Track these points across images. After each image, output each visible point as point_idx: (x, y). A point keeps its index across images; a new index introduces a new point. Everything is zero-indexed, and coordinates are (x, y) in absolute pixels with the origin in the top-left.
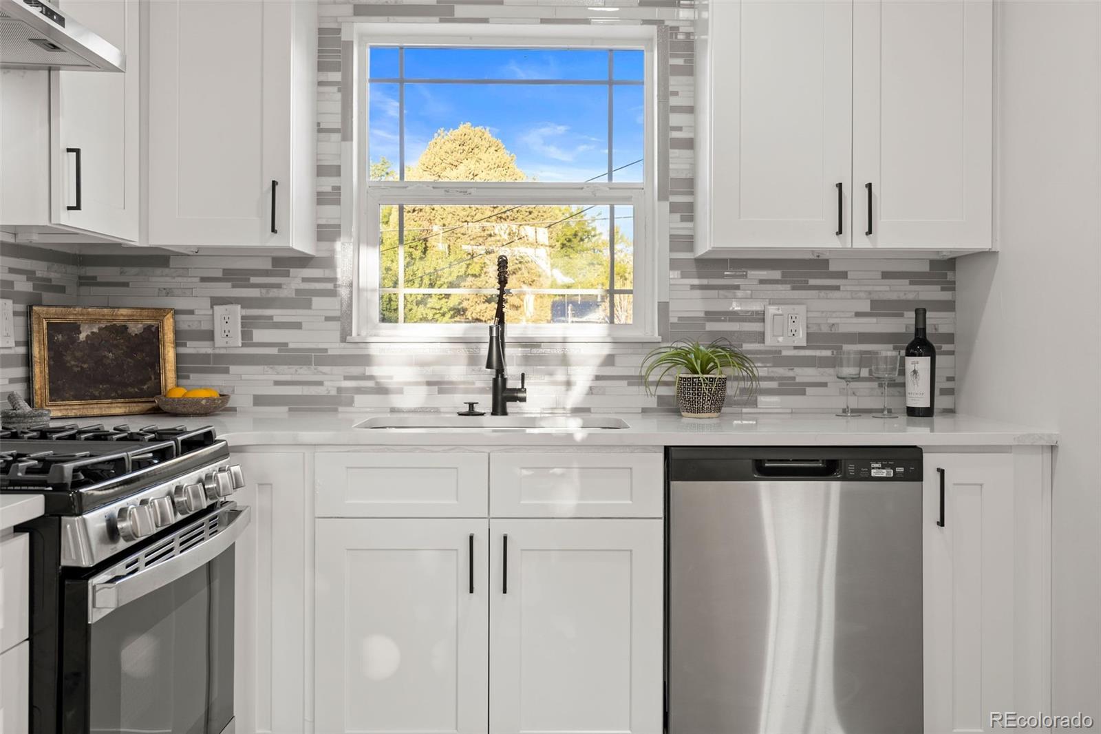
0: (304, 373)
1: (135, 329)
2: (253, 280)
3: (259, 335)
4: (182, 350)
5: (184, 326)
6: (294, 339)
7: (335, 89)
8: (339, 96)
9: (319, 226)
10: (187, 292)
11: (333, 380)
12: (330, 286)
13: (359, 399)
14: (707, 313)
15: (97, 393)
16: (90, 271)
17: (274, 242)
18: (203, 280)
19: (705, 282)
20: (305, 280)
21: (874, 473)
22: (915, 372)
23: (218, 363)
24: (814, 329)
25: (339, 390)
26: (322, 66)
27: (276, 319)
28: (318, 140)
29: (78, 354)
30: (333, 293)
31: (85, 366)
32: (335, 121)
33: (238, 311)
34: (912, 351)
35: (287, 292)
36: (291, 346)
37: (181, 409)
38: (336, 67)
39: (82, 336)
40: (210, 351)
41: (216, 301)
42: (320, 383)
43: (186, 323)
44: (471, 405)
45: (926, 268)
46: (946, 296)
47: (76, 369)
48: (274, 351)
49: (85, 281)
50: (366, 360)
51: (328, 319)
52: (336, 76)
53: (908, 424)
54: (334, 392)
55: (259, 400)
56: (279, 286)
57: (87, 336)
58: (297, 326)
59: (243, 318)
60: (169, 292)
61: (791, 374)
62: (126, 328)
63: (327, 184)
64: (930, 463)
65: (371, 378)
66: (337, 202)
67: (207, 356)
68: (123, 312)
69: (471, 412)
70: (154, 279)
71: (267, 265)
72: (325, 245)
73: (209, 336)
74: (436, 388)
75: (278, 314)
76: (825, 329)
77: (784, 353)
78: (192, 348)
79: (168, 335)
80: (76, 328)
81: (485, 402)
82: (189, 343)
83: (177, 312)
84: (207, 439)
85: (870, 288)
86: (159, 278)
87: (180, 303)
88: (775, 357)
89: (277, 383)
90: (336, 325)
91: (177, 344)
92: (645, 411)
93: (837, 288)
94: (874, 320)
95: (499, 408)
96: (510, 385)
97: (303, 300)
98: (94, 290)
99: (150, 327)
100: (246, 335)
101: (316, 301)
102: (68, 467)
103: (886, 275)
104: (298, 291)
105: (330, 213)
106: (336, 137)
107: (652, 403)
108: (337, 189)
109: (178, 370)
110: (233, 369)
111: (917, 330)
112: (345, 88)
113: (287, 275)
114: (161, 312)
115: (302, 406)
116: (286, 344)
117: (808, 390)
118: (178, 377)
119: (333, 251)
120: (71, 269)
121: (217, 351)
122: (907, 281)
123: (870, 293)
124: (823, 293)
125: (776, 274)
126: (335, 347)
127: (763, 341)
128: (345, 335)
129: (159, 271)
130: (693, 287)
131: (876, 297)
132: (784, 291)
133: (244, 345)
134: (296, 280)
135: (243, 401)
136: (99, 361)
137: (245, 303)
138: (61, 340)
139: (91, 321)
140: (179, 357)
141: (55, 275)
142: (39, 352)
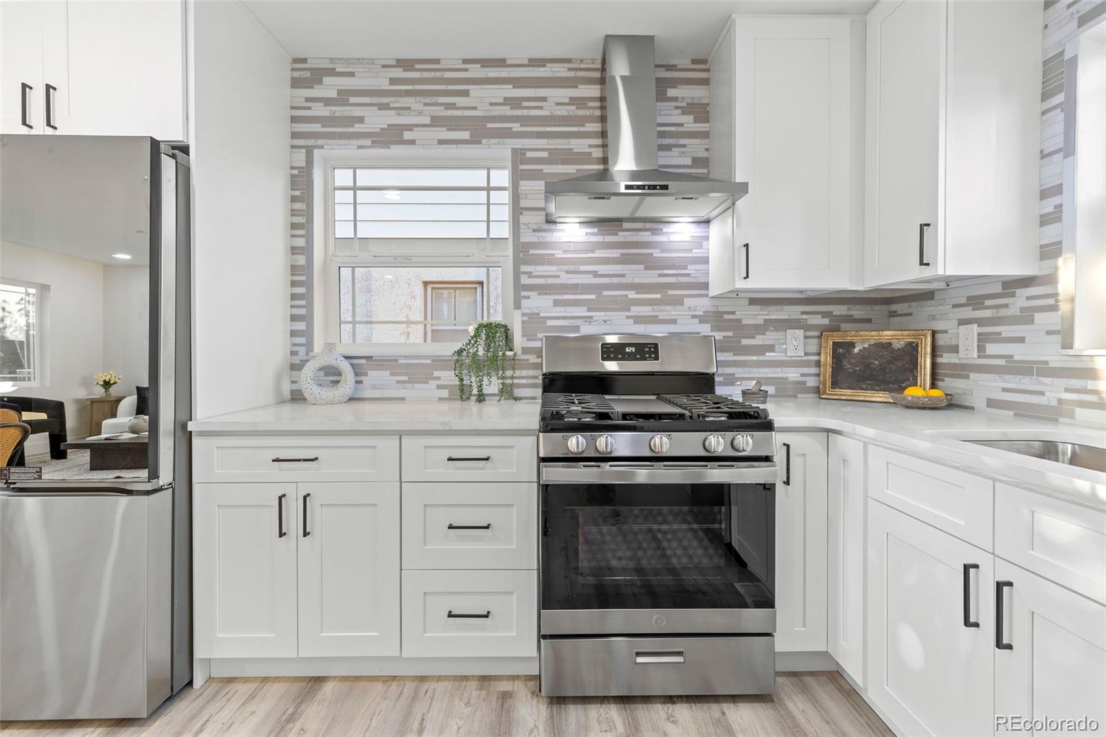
0: (1027, 383)
1: (898, 344)
2: (988, 303)
3: (991, 349)
4: (937, 360)
5: (937, 343)
6: (1019, 353)
7: (1058, 111)
8: (1060, 118)
9: (1037, 245)
10: (943, 316)
11: (1053, 391)
12: (1052, 301)
13: (1078, 412)
15: (864, 387)
16: (894, 307)
18: (955, 306)
20: (1028, 298)
23: (962, 371)
25: (1059, 400)
26: (1046, 95)
27: (1003, 335)
28: (1041, 167)
29: (852, 361)
30: (1055, 308)
31: (857, 369)
32: (1058, 144)
33: (975, 328)
35: (1013, 311)
36: (1016, 358)
38: (1059, 90)
39: (856, 350)
40: (957, 361)
41: (963, 322)
42: (1042, 393)
43: (940, 340)
47: (850, 370)
48: (1002, 362)
49: (893, 314)
51: (1049, 333)
52: (1059, 101)
54: (1054, 403)
55: (991, 403)
56: (1006, 306)
57: (860, 350)
58: (1022, 340)
59: (979, 334)
60: (933, 318)
62: (890, 344)
63: (1049, 205)
65: (1090, 392)
66: (1058, 220)
67: (955, 365)
68: (891, 334)
70: (925, 309)
71: (998, 289)
72: (1048, 263)
73: (957, 349)
75: (1006, 331)
78: (944, 358)
79: (926, 350)
80: (852, 345)
82: (945, 355)
83: (934, 333)
86: (929, 308)
87: (938, 326)
89: (1004, 390)
90: (1057, 339)
91: (934, 355)
97: (1026, 317)
99: (911, 344)
100: (981, 349)
101: (1038, 317)
104: (1023, 309)
105: (1051, 233)
106: (1058, 157)
109: (933, 372)
110: (973, 376)
112: (1068, 110)
113: (1013, 295)
114: (921, 333)
115: (1024, 412)
116: (1012, 357)
118: (931, 380)
119: (1056, 267)
120: (879, 307)
121: (962, 362)
126: (1057, 360)
128: (1069, 345)
129: (929, 302)
133: (979, 357)
134: (1021, 298)
135: (979, 402)
136: (868, 366)
137: (980, 322)
138: (841, 352)
139: (863, 340)
140: (934, 365)
141: (858, 312)
142: (826, 359)
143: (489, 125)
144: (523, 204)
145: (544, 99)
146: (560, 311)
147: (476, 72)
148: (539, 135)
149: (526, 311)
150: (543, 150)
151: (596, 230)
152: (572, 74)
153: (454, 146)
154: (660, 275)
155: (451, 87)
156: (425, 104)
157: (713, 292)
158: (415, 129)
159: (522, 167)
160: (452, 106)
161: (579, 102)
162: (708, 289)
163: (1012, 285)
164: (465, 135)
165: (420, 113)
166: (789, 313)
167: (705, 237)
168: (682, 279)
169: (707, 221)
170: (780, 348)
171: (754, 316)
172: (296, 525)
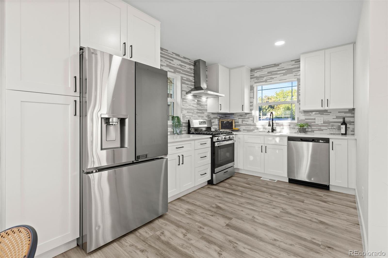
0: (249, 127)
1: (230, 122)
2: (243, 116)
3: (244, 122)
4: (235, 124)
5: (235, 121)
6: (248, 123)
7: (252, 93)
8: (253, 93)
9: (250, 109)
10: (236, 117)
11: (252, 128)
12: (252, 116)
13: (255, 130)
14: (305, 119)
15: (226, 128)
16: (226, 115)
17: (243, 112)
18: (238, 116)
19: (305, 114)
20: (249, 116)
21: (320, 142)
22: (342, 128)
23: (239, 125)
24: (325, 121)
25: (253, 129)
26: (251, 90)
28: (250, 99)
30: (252, 117)
32: (252, 97)
33: (241, 119)
34: (342, 124)
37: (234, 130)
38: (252, 90)
39: (224, 123)
40: (238, 124)
41: (239, 118)
42: (251, 128)
43: (236, 121)
44: (269, 131)
45: (348, 111)
46: (353, 115)
47: (224, 126)
48: (245, 124)
49: (226, 116)
50: (255, 125)
51: (251, 120)
52: (252, 91)
53: (341, 136)
54: (252, 129)
55: (244, 130)
56: (246, 116)
58: (248, 121)
60: (234, 118)
61: (321, 128)
62: (229, 122)
63: (251, 104)
64: (331, 141)
65: (256, 127)
66: (252, 106)
67: (238, 125)
68: (229, 120)
69: (269, 132)
71: (245, 114)
72: (251, 111)
73: (238, 122)
74: (265, 129)
75: (246, 120)
76: (327, 121)
77: (319, 125)
78: (236, 124)
79: (234, 122)
80: (224, 122)
81: (271, 131)
83: (235, 120)
84: (232, 133)
85: (336, 114)
86: (233, 116)
87: (235, 119)
88: (317, 125)
89: (246, 128)
90: (252, 121)
91: (235, 123)
92: (295, 133)
93: (329, 114)
94: (337, 119)
95: (272, 131)
96: (274, 129)
97: (249, 118)
98: (227, 117)
100: (242, 122)
101: (250, 118)
102: (214, 133)
103: (339, 112)
105: (252, 108)
106: (253, 98)
107: (296, 131)
108: (253, 105)
109: (235, 126)
110: (241, 126)
111: (343, 121)
112: (253, 92)
113: (247, 115)
114: (233, 120)
115: (248, 131)
116: (246, 123)
117: (324, 130)
118: (235, 127)
119: (252, 112)
120: (224, 115)
122: (344, 113)
123: (336, 115)
124: (326, 115)
125: (318, 113)
126: (252, 124)
127: (315, 123)
128: (254, 122)
130: (303, 115)
131: (337, 116)
132: (319, 115)
133: (242, 123)
134: (248, 116)
135: (241, 129)
136: (226, 125)
138: (222, 122)
139: (225, 121)
140: (235, 125)
141: (222, 116)
142: (220, 124)
143: (177, 70)
144: (183, 89)
145: (186, 67)
146: (188, 114)
147: (174, 56)
148: (185, 74)
149: (183, 114)
150: (186, 78)
151: (193, 97)
152: (190, 62)
153: (171, 73)
154: (202, 107)
155: (170, 58)
156: (165, 61)
157: (208, 111)
158: (163, 66)
159: (183, 81)
160: (170, 63)
161: (190, 68)
162: (207, 111)
163: (246, 114)
164: (173, 71)
165: (164, 62)
166: (216, 116)
167: (207, 101)
168: (204, 109)
169: (207, 98)
170: (215, 122)
171: (212, 116)
172: (181, 162)
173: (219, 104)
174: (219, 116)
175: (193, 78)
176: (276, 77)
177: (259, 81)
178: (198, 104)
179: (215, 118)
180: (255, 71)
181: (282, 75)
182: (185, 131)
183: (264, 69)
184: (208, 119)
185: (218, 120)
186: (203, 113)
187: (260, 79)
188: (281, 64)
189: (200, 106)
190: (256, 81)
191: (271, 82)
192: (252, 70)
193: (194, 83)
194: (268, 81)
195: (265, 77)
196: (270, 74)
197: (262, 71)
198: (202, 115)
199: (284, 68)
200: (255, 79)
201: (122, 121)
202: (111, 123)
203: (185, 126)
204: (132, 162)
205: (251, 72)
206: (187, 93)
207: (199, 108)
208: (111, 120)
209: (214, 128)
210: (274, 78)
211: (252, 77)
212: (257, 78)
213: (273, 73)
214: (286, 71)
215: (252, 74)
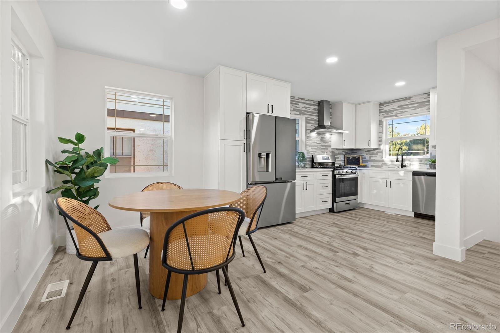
0: (377, 163)
1: (357, 157)
2: (371, 151)
3: (372, 158)
6: (376, 159)
8: (381, 128)
10: (363, 153)
11: (380, 164)
12: (380, 152)
13: (384, 166)
15: (352, 165)
16: (353, 151)
17: (369, 147)
18: (365, 152)
20: (377, 151)
23: (367, 161)
26: (379, 125)
28: (379, 134)
29: (350, 160)
32: (381, 131)
38: (381, 125)
41: (367, 154)
42: (379, 164)
43: (363, 157)
47: (350, 162)
48: (373, 160)
50: (384, 161)
51: (380, 156)
55: (372, 166)
56: (374, 152)
58: (376, 157)
59: (370, 156)
60: (361, 153)
62: (355, 157)
63: (380, 139)
65: (385, 163)
68: (355, 155)
69: (398, 168)
71: (373, 150)
72: (379, 147)
73: (366, 158)
74: (394, 165)
75: (374, 156)
78: (364, 160)
79: (361, 158)
80: (350, 157)
81: (400, 166)
83: (362, 156)
86: (360, 152)
87: (362, 154)
89: (374, 164)
91: (362, 159)
95: (402, 167)
96: (404, 164)
97: (377, 154)
98: (353, 153)
100: (370, 158)
101: (379, 154)
102: (336, 167)
105: (380, 143)
106: (381, 133)
108: (381, 140)
110: (368, 162)
112: (382, 127)
113: (375, 151)
114: (360, 155)
115: (376, 167)
118: (362, 163)
120: (351, 151)
126: (381, 160)
128: (382, 158)
135: (369, 166)
136: (352, 161)
137: (370, 154)
138: (348, 158)
139: (351, 157)
140: (362, 161)
141: (348, 152)
142: (346, 160)
143: (302, 112)
144: (307, 128)
145: (310, 108)
146: (312, 150)
147: (300, 100)
148: (310, 115)
149: (307, 150)
150: (310, 118)
151: (317, 135)
152: (314, 104)
154: (326, 144)
155: (296, 103)
157: (332, 147)
159: (307, 121)
160: (296, 107)
161: (314, 109)
163: (375, 149)
164: (298, 113)
166: (341, 152)
167: (331, 137)
168: (328, 145)
169: (331, 134)
170: (340, 158)
171: (337, 152)
172: (305, 188)
173: (344, 139)
174: (345, 152)
175: (317, 117)
176: (407, 111)
177: (388, 115)
178: (322, 141)
179: (339, 154)
180: (384, 105)
181: (414, 108)
182: (309, 165)
183: (394, 103)
184: (332, 154)
185: (344, 155)
186: (327, 149)
187: (389, 113)
188: (412, 97)
189: (324, 142)
190: (386, 115)
191: (402, 116)
192: (381, 104)
193: (318, 121)
194: (398, 115)
195: (395, 112)
196: (400, 108)
197: (392, 105)
198: (326, 151)
199: (415, 101)
200: (384, 113)
201: (268, 155)
202: (262, 156)
203: (309, 161)
204: (273, 182)
205: (380, 106)
206: (311, 131)
207: (322, 145)
208: (262, 155)
209: (338, 164)
210: (405, 112)
211: (381, 112)
212: (386, 112)
213: (403, 107)
214: (418, 104)
215: (380, 109)
